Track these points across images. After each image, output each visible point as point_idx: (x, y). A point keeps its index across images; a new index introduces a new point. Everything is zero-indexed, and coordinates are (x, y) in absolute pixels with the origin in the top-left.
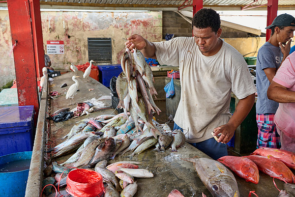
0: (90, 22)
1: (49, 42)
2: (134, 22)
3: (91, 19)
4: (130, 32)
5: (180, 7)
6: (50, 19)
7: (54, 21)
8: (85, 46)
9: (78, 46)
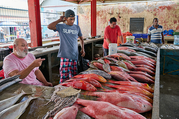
2: (160, 7)
3: (133, 7)
4: (157, 14)
6: (111, 8)
8: (128, 22)
9: (124, 22)
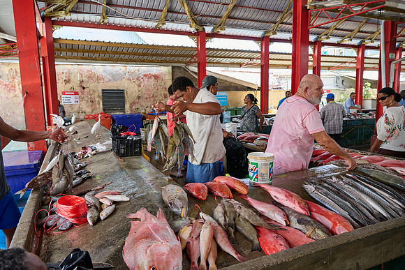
0: (104, 75)
1: (64, 93)
2: (145, 76)
3: (105, 72)
4: (142, 85)
5: (187, 63)
6: (65, 71)
7: (69, 73)
8: (99, 97)
9: (92, 96)
